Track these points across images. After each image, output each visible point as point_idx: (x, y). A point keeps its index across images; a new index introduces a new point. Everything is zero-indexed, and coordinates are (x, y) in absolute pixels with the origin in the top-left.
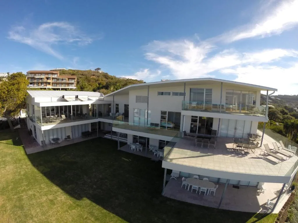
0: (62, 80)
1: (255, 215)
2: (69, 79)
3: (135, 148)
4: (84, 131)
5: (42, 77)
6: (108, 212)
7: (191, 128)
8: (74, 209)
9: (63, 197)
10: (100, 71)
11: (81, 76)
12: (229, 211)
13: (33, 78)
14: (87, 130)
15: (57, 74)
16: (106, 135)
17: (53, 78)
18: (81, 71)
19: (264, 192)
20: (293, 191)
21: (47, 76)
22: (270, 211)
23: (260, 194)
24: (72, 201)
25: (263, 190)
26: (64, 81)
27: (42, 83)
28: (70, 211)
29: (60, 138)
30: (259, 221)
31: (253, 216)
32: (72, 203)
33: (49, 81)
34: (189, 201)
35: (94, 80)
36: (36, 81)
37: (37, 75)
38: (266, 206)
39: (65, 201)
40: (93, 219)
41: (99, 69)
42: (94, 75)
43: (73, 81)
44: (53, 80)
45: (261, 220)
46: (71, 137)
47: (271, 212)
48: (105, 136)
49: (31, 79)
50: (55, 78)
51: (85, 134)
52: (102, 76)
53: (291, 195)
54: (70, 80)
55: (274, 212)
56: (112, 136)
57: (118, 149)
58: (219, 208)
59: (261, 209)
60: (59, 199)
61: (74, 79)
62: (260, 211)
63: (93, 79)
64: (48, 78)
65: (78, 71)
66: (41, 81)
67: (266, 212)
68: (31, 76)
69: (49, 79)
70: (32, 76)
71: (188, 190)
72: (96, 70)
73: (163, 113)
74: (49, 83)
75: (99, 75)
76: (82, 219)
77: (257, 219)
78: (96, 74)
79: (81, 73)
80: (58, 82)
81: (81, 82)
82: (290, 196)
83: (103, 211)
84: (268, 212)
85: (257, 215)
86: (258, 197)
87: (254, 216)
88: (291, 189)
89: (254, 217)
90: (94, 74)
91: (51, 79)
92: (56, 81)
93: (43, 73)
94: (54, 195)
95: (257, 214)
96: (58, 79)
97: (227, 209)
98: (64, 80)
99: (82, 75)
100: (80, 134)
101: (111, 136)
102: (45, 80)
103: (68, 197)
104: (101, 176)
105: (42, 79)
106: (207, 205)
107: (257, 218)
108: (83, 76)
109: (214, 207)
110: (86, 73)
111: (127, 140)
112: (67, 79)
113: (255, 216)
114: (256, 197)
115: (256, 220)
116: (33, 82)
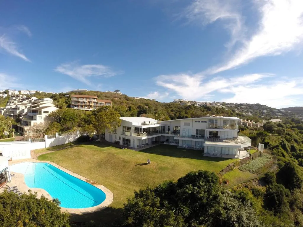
2: (106, 103)
5: (85, 100)
7: (209, 136)
10: (120, 93)
13: (77, 102)
17: (93, 102)
21: (89, 100)
26: (102, 105)
27: (85, 106)
33: (91, 104)
36: (79, 104)
41: (118, 91)
52: (123, 98)
61: (110, 103)
64: (89, 102)
66: (84, 104)
70: (76, 99)
72: (115, 91)
73: (197, 130)
74: (91, 106)
75: (120, 97)
78: (117, 96)
80: (97, 105)
90: (115, 95)
92: (95, 104)
93: (85, 98)
96: (97, 103)
98: (102, 103)
102: (88, 104)
105: (85, 102)
116: (78, 104)
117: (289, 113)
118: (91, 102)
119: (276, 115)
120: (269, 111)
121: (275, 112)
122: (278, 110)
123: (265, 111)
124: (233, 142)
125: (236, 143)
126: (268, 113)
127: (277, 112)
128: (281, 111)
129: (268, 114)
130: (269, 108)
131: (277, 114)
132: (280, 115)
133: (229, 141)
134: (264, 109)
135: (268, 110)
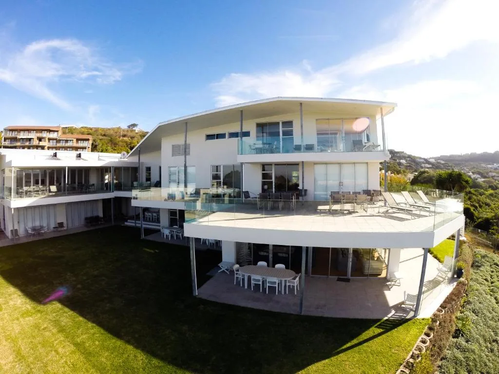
0: (67, 141)
1: (378, 323)
2: (78, 140)
3: (170, 233)
4: (89, 215)
5: (32, 136)
6: (85, 320)
8: (31, 316)
9: (20, 301)
10: (137, 129)
11: (101, 137)
12: (322, 318)
13: (15, 139)
14: (95, 214)
15: (57, 131)
16: (128, 221)
17: (49, 139)
18: (103, 129)
19: (400, 283)
20: (462, 279)
21: (40, 135)
22: (412, 314)
23: (391, 288)
24: (32, 306)
25: (398, 281)
26: (69, 144)
27: (29, 148)
28: (21, 319)
29: (45, 225)
30: (387, 334)
31: (374, 325)
32: (30, 308)
33: (42, 144)
34: (243, 304)
35: (125, 144)
36: (18, 144)
37: (22, 133)
38: (403, 306)
39: (20, 306)
40: (55, 331)
41: (134, 125)
42: (124, 136)
43: (85, 144)
44: (49, 142)
45: (391, 332)
46: (65, 225)
47: (415, 316)
48: (126, 223)
49: (11, 141)
50: (53, 139)
51: (91, 221)
53: (458, 285)
54: (79, 142)
55: (420, 317)
56: (137, 222)
57: (142, 238)
58: (302, 314)
59: (393, 312)
60: (11, 303)
61: (88, 140)
62: (389, 316)
63: (122, 141)
64: (40, 139)
65: (97, 130)
66: (27, 144)
67: (403, 316)
68: (10, 136)
69: (42, 140)
70: (14, 135)
71: (246, 287)
72: (129, 127)
74: (43, 148)
75: (135, 135)
76: (36, 331)
77: (382, 330)
78: (129, 134)
79: (103, 133)
80: (58, 145)
81: (100, 145)
82: (454, 287)
83: (77, 319)
84: (408, 317)
85: (383, 323)
86: (386, 293)
87: (376, 325)
88: (455, 276)
89: (376, 327)
90: (125, 133)
91: (47, 140)
92: (55, 144)
93: (34, 130)
94: (6, 298)
95: (382, 321)
96: (58, 141)
97: (320, 315)
98: (69, 141)
99: (104, 135)
100: (83, 222)
101: (134, 221)
102: (36, 142)
103: (28, 300)
104: (96, 273)
105: (30, 140)
106: (276, 309)
107: (382, 328)
108: (105, 137)
109: (292, 312)
110: (112, 132)
111: (160, 226)
112: (75, 140)
113: (380, 325)
114: (384, 293)
115: (380, 332)
116: (15, 144)
117: (443, 164)
118: (43, 138)
119: (422, 168)
120: (409, 161)
121: (420, 162)
122: (425, 159)
123: (403, 161)
124: (370, 211)
125: (386, 215)
126: (408, 165)
127: (423, 163)
128: (429, 162)
129: (410, 166)
130: (409, 156)
131: (423, 165)
132: (428, 168)
133: (348, 207)
134: (400, 158)
135: (408, 159)
